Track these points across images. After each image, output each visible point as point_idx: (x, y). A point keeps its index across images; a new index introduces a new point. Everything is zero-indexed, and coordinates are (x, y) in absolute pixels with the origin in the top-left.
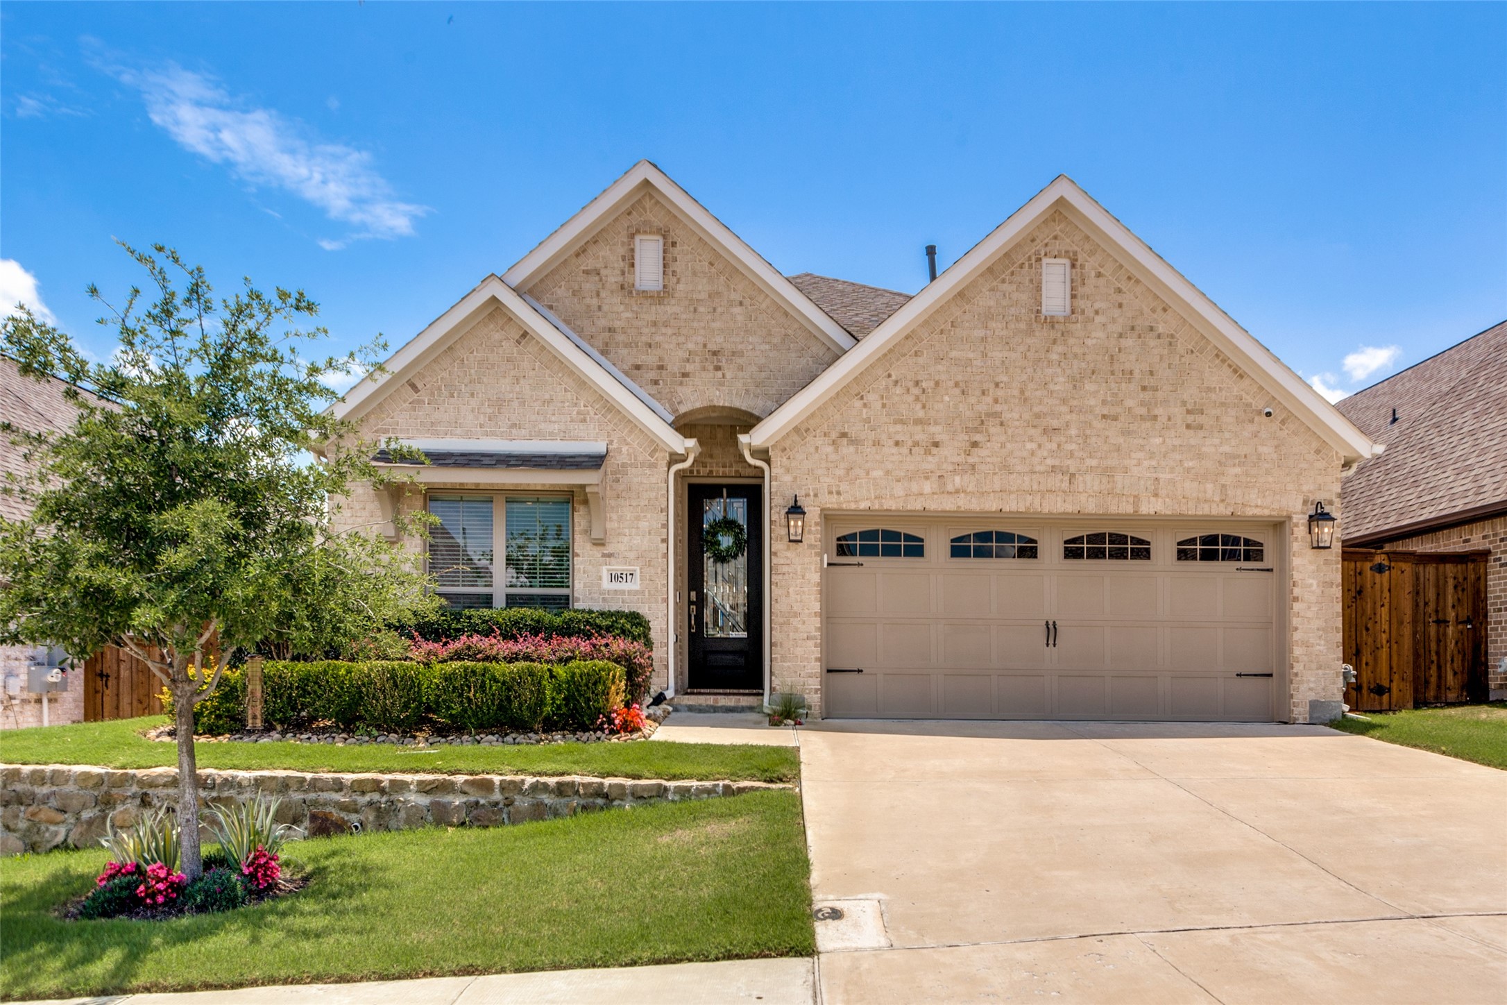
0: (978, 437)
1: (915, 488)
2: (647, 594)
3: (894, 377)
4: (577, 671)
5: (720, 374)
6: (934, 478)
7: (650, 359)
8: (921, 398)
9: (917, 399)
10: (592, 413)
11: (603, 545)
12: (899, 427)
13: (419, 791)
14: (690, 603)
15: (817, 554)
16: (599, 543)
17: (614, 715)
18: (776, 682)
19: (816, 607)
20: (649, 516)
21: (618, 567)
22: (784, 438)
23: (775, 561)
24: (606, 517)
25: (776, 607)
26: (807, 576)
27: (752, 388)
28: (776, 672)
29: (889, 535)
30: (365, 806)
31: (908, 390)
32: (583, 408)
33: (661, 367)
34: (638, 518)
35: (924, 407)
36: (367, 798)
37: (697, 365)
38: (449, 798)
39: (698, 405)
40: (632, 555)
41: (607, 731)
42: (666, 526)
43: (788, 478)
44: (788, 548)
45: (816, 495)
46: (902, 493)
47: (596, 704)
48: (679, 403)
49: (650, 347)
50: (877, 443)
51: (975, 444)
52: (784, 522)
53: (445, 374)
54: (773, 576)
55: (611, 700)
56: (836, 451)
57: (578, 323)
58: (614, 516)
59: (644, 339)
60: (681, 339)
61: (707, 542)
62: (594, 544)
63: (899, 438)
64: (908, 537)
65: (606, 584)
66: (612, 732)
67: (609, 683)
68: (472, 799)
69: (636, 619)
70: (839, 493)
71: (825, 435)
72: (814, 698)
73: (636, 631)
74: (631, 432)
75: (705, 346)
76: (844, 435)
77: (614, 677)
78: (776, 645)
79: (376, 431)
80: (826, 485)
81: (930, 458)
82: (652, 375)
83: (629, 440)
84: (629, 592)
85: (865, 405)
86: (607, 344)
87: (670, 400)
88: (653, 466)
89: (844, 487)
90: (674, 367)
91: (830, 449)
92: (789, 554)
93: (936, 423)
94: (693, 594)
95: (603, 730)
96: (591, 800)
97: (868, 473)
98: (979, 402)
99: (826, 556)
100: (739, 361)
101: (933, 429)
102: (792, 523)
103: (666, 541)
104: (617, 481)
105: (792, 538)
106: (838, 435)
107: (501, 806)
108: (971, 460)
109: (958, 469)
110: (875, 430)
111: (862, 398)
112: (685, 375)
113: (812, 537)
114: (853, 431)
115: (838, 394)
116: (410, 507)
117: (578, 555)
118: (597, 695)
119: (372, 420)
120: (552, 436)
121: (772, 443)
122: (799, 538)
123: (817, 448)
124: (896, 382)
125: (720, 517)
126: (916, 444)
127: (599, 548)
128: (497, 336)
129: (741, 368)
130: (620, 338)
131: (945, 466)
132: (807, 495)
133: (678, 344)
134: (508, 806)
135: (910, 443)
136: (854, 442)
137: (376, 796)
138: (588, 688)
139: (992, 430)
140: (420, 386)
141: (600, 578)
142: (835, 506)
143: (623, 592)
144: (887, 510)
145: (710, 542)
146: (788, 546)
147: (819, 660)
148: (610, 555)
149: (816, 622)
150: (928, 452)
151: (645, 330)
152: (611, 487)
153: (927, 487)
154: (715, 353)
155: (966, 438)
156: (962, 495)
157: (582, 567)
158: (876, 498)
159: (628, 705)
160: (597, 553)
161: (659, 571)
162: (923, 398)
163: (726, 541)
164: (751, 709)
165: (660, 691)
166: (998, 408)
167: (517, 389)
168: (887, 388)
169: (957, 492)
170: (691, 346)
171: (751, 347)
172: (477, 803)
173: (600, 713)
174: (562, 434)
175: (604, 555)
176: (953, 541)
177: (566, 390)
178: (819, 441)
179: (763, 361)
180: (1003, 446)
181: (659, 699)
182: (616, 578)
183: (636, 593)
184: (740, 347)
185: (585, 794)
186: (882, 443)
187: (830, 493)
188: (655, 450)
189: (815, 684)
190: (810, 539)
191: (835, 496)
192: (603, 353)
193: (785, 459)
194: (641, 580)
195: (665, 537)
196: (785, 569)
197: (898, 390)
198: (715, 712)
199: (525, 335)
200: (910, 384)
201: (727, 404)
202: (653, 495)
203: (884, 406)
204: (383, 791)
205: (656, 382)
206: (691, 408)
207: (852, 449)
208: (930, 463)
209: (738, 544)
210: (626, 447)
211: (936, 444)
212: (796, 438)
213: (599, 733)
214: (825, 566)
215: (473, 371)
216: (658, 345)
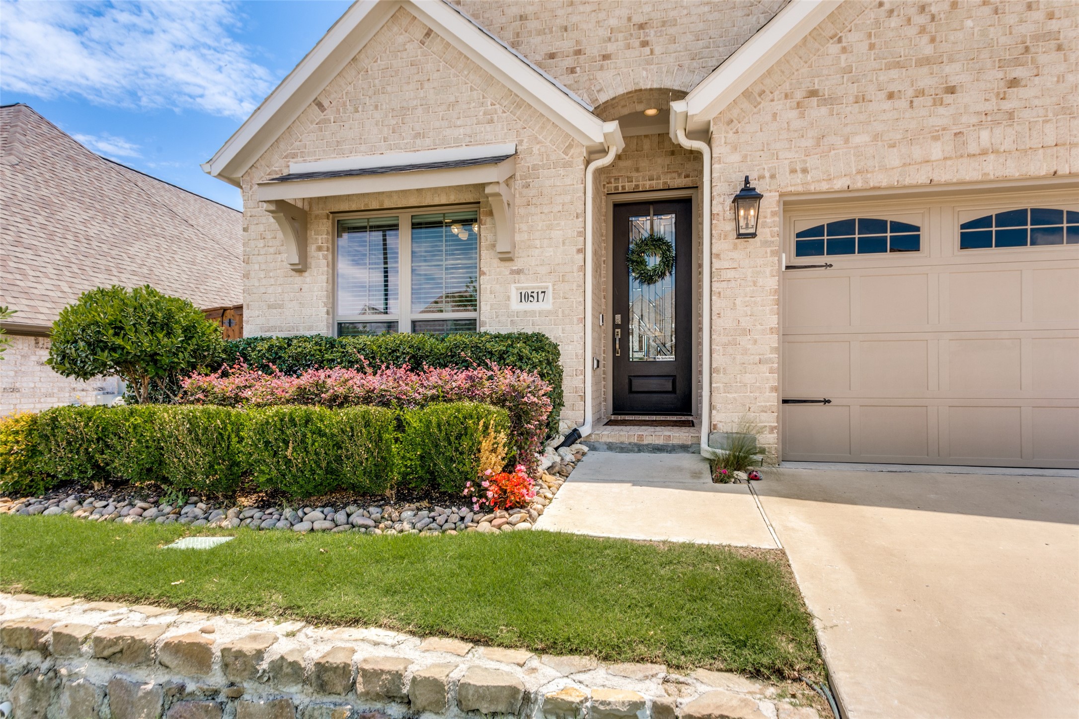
0: (1019, 72)
1: (917, 153)
2: (560, 315)
3: (887, 6)
4: (434, 420)
5: (647, 50)
6: (948, 136)
7: (566, 45)
8: (928, 28)
9: (923, 30)
10: (500, 112)
11: (511, 260)
12: (894, 73)
13: (96, 657)
14: (615, 326)
15: (773, 253)
16: (506, 258)
17: (486, 484)
18: (717, 417)
19: (773, 321)
20: (563, 223)
21: (528, 284)
22: (729, 108)
23: (717, 264)
24: (514, 228)
25: (718, 323)
26: (761, 282)
27: (686, 63)
28: (719, 406)
29: (868, 225)
30: (19, 674)
31: (909, 20)
32: (490, 107)
33: (578, 52)
34: (550, 227)
35: (933, 40)
36: (23, 660)
37: (621, 44)
38: (140, 674)
39: (621, 91)
40: (543, 270)
41: (476, 507)
42: (583, 234)
43: (736, 158)
44: (735, 247)
45: (773, 177)
46: (897, 163)
47: (460, 466)
48: (599, 91)
49: (566, 30)
50: (861, 99)
51: (1014, 83)
52: (729, 214)
53: (350, 88)
54: (715, 285)
55: (483, 460)
56: (802, 116)
57: (486, 15)
58: (524, 227)
59: (559, 22)
60: (602, 15)
61: (633, 262)
62: (502, 260)
63: (893, 87)
64: (897, 226)
65: (515, 305)
66: (486, 509)
67: (479, 436)
68: (177, 680)
69: (538, 342)
70: (805, 171)
71: (786, 96)
72: (768, 440)
73: (536, 357)
74: (542, 128)
75: (629, 19)
76: (813, 93)
77: (486, 427)
78: (718, 371)
79: (286, 157)
80: (787, 162)
81: (941, 110)
82: (569, 62)
83: (540, 137)
84: (540, 313)
85: (844, 50)
86: (518, 35)
87: (588, 89)
88: (567, 165)
89: (812, 162)
90: (593, 50)
91: (794, 114)
92: (735, 255)
93: (951, 60)
94: (618, 317)
95: (470, 505)
96: (379, 705)
97: (847, 141)
98: (1021, 21)
99: (784, 255)
100: (672, 31)
101: (948, 69)
102: (742, 212)
103: (582, 251)
104: (528, 186)
105: (742, 231)
106: (804, 94)
107: (221, 698)
108: (1007, 105)
109: (986, 119)
110: (858, 81)
111: (840, 40)
112: (606, 57)
113: (767, 230)
114: (825, 87)
115: (805, 39)
116: (317, 233)
117: (484, 274)
118: (461, 453)
119: (282, 145)
120: (457, 142)
121: (715, 115)
122: (752, 231)
123: (775, 115)
124: (891, 11)
125: (646, 235)
126: (921, 93)
127: (507, 264)
128: (401, 39)
129: (674, 41)
130: (532, 25)
131: (964, 119)
132: (761, 177)
133: (598, 22)
134: (233, 699)
135: (910, 92)
136: (829, 101)
137: (34, 658)
138: (450, 443)
139: (1042, 59)
140: (326, 104)
141: (508, 298)
142: (800, 189)
143: (533, 313)
144: (874, 188)
145: (636, 261)
146: (735, 245)
147: (775, 389)
148: (519, 272)
149: (773, 340)
150: (938, 102)
151: (560, 12)
152: (520, 193)
153: (936, 151)
154: (641, 26)
155: (1000, 75)
156: (992, 157)
157: (488, 287)
158: (859, 172)
159: (510, 466)
160: (505, 269)
161: (575, 287)
162: (932, 28)
163: (653, 261)
164: (684, 448)
165: (574, 426)
166: (1054, 25)
167: (422, 94)
168: (877, 22)
169: (984, 153)
170: (613, 22)
171: (685, 12)
172: (182, 688)
173: (467, 479)
174: (468, 139)
175: (513, 272)
176: (963, 226)
177: (472, 89)
178: (778, 106)
179: (701, 26)
180: (1061, 79)
181: (573, 437)
182: (526, 297)
183: (548, 314)
184: (672, 14)
185: (367, 693)
186: (868, 97)
187: (793, 171)
188: (570, 146)
189: (770, 419)
190: (764, 233)
191: (800, 175)
192: (513, 45)
193: (731, 134)
194: (554, 298)
195: (581, 246)
196: (730, 274)
197: (894, 22)
198: (639, 451)
199: (429, 32)
200: (912, 11)
201: (655, 86)
202: (567, 198)
203: (872, 47)
204: (44, 651)
205: (572, 71)
206: (613, 96)
207: (824, 110)
208: (942, 116)
209: (666, 262)
210: (538, 146)
211: (951, 90)
212: (746, 105)
213: (464, 510)
214: (784, 269)
215: (377, 81)
216: (576, 27)
